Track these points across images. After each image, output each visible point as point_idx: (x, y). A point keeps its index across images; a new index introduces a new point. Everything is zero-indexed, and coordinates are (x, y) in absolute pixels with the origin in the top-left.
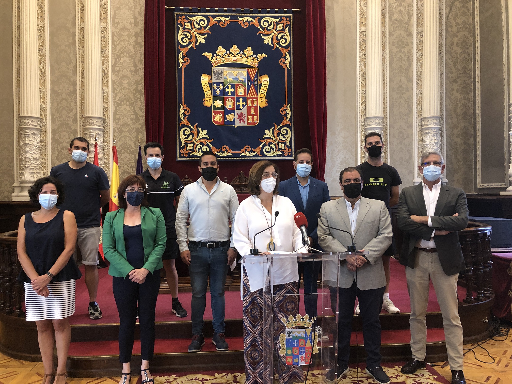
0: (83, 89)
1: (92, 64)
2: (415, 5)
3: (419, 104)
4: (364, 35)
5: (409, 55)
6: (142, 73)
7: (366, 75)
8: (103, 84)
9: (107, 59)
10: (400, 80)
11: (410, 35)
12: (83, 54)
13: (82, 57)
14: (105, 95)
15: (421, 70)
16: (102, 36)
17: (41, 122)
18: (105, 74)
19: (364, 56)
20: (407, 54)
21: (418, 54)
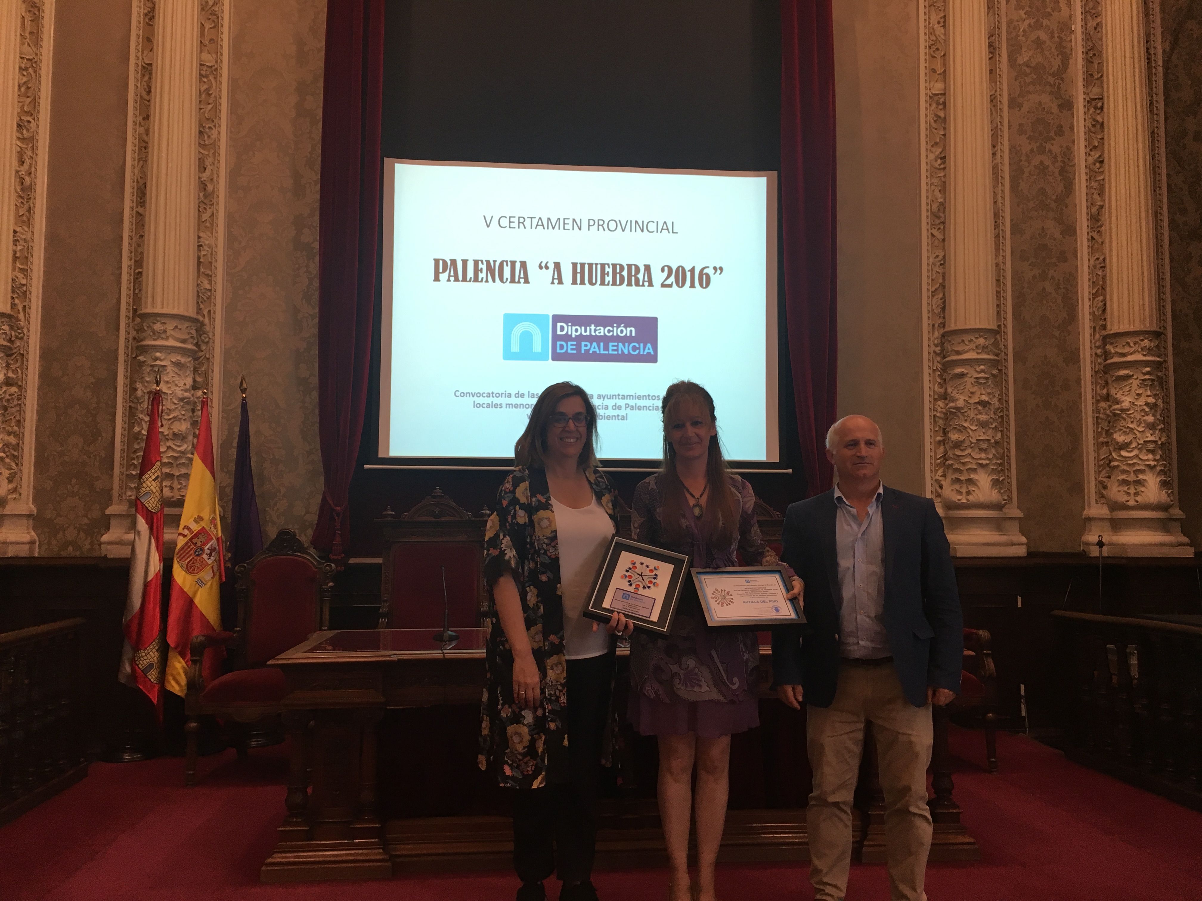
0: (142, 236)
1: (170, 165)
2: (1077, 26)
3: (1095, 296)
4: (938, 104)
5: (1066, 160)
6: (313, 194)
7: (944, 212)
8: (200, 222)
9: (214, 153)
10: (1043, 228)
11: (1067, 105)
12: (145, 137)
13: (144, 145)
14: (203, 253)
15: (1099, 203)
16: (203, 89)
17: (11, 328)
18: (205, 196)
19: (939, 161)
20: (1060, 159)
21: (1091, 160)
